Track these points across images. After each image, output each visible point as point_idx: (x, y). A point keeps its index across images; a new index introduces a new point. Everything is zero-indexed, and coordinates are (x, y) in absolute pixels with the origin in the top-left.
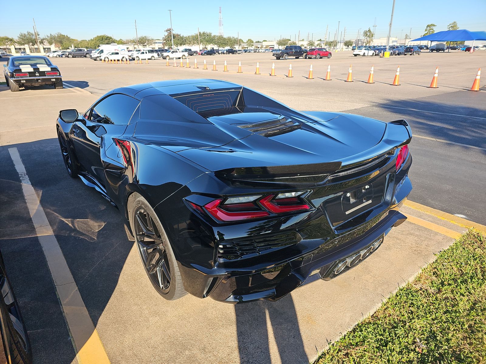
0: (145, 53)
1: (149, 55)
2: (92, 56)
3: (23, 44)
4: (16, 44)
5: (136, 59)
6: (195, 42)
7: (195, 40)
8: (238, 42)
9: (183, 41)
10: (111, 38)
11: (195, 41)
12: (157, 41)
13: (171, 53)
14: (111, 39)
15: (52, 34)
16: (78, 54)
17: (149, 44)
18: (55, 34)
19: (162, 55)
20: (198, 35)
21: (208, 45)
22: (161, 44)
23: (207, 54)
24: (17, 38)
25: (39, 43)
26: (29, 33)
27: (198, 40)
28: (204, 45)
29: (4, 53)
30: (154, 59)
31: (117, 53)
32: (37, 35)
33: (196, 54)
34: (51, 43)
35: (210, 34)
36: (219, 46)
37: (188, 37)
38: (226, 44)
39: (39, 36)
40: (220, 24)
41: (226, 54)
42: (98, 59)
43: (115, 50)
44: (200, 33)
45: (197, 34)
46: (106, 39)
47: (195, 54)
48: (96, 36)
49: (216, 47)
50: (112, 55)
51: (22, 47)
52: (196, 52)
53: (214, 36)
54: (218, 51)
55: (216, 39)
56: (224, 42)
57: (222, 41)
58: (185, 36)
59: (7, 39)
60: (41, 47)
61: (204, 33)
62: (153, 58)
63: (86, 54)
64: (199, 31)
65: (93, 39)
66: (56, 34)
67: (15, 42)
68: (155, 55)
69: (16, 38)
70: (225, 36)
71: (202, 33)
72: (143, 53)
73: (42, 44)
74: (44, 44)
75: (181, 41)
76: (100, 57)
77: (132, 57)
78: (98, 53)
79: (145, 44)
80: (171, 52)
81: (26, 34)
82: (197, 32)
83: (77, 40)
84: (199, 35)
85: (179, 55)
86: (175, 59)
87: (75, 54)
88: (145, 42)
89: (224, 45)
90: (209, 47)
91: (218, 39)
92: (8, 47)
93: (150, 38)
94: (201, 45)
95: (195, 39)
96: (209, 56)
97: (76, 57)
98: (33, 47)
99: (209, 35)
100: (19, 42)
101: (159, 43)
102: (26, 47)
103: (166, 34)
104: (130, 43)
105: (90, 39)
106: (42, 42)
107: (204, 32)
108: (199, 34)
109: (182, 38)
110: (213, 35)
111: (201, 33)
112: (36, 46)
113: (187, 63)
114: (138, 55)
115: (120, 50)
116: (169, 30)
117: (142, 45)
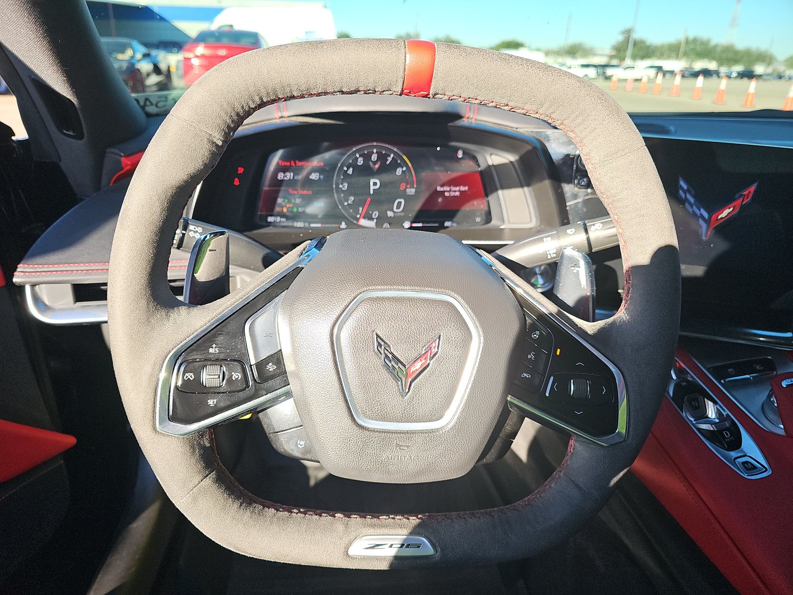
6: (673, 54)
8: (765, 58)
9: (648, 52)
11: (674, 52)
13: (623, 70)
19: (604, 73)
20: (681, 43)
21: (697, 61)
22: (607, 56)
27: (679, 51)
28: (689, 61)
33: (672, 76)
36: (722, 65)
38: (737, 62)
44: (686, 39)
45: (680, 41)
49: (713, 66)
52: (672, 72)
54: (717, 73)
55: (718, 50)
56: (734, 58)
64: (687, 35)
68: (592, 72)
71: (691, 39)
75: (644, 51)
82: (681, 38)
84: (683, 43)
89: (732, 62)
90: (699, 65)
91: (722, 51)
94: (682, 60)
99: (705, 43)
103: (621, 38)
107: (697, 38)
108: (683, 41)
111: (689, 39)
116: (628, 32)
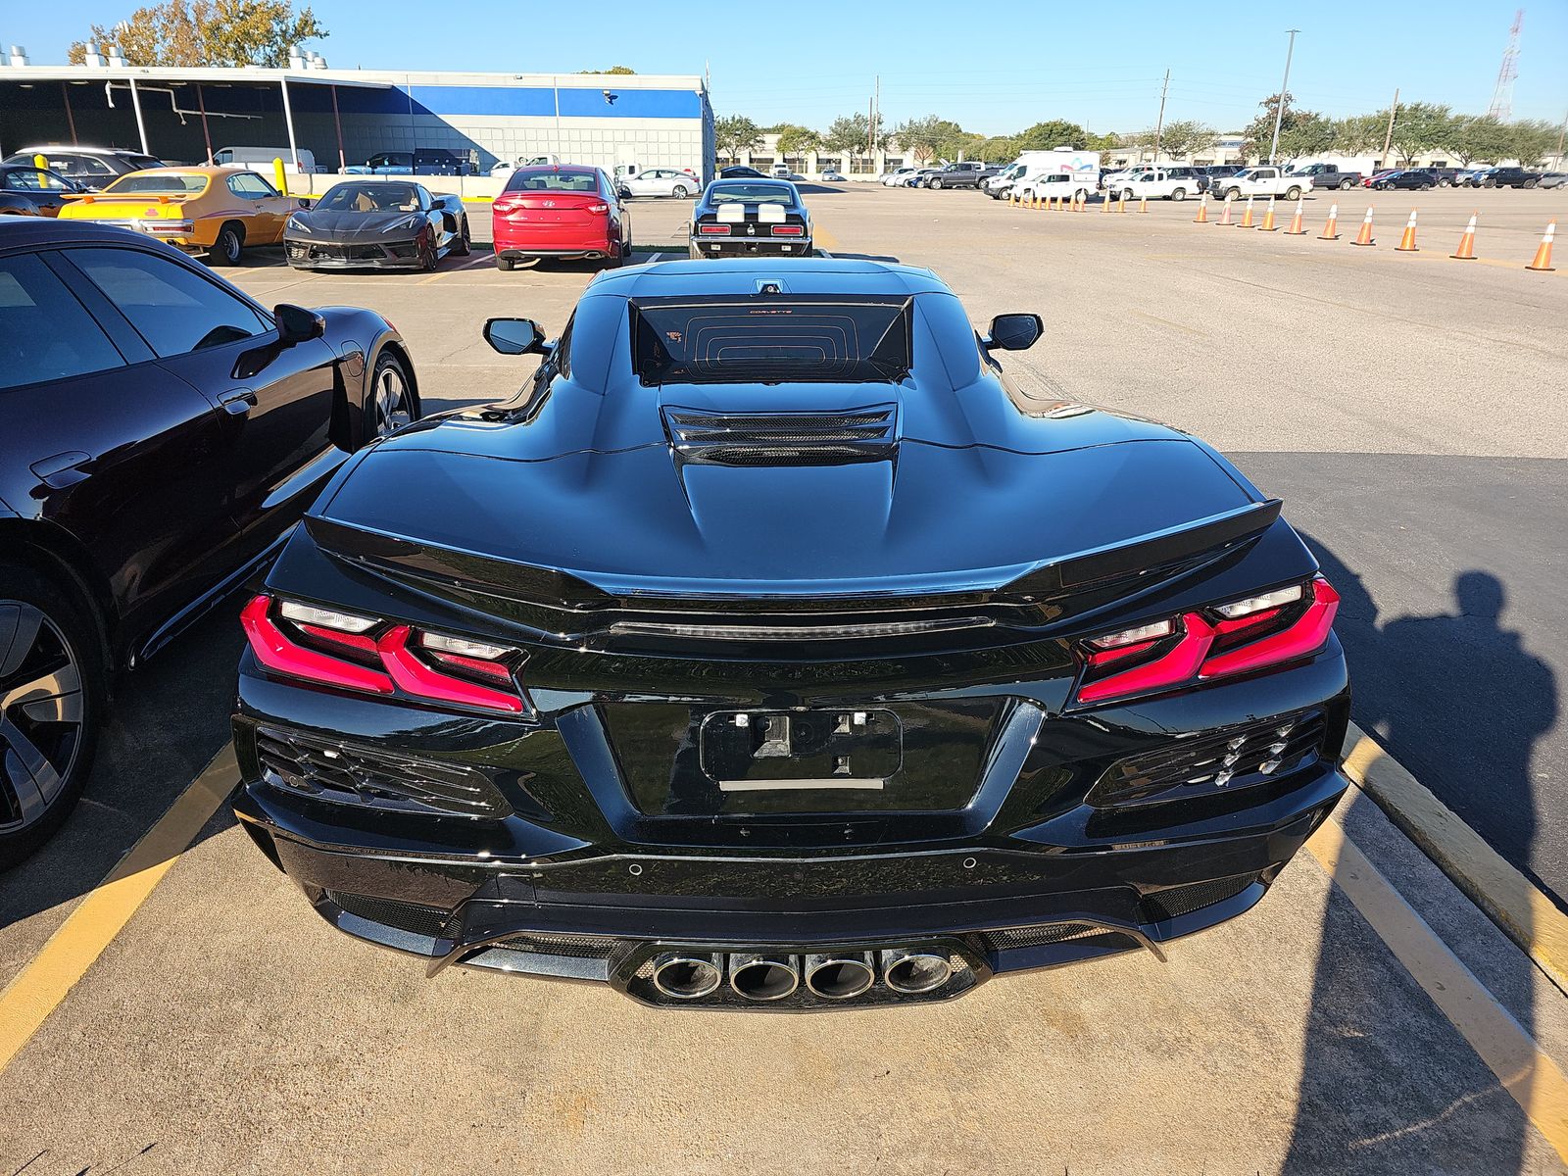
0: (1156, 177)
1: (1168, 186)
2: (990, 186)
3: (838, 149)
4: (823, 148)
5: (1122, 198)
6: (1373, 140)
7: (1371, 134)
9: (1322, 136)
10: (1077, 129)
11: (1373, 137)
12: (1224, 139)
13: (1250, 179)
14: (1075, 135)
15: (916, 120)
16: (959, 178)
17: (1196, 149)
18: (922, 120)
19: (1217, 186)
20: (1389, 118)
21: (1421, 152)
22: (1236, 149)
23: (1398, 186)
24: (828, 132)
25: (875, 146)
26: (857, 117)
27: (1386, 134)
28: (1405, 152)
29: (786, 172)
30: (1183, 199)
31: (1065, 178)
32: (876, 122)
33: (1352, 185)
34: (905, 147)
35: (1444, 111)
36: (1467, 160)
37: (1349, 122)
38: (1503, 150)
39: (880, 127)
40: (1506, 73)
41: (1487, 186)
42: (1004, 194)
43: (1063, 166)
44: (1399, 109)
45: (1386, 113)
46: (1061, 135)
47: (1347, 185)
48: (1035, 125)
49: (1453, 161)
50: (1047, 184)
51: (834, 156)
52: (1354, 179)
53: (1459, 120)
54: (1451, 177)
55: (1462, 129)
56: (1496, 143)
57: (1485, 138)
58: (1335, 119)
59: (804, 133)
60: (879, 156)
61: (1416, 109)
62: (1180, 196)
63: (980, 180)
64: (1399, 101)
65: (1022, 132)
66: (925, 119)
67: (821, 143)
68: (1191, 185)
69: (825, 133)
70: (1508, 119)
71: (1408, 108)
72: (1150, 178)
73: (883, 150)
74: (890, 147)
76: (1012, 187)
77: (1112, 189)
78: (1009, 178)
79: (1183, 148)
80: (1248, 176)
81: (852, 119)
82: (1388, 106)
83: (982, 138)
84: (1393, 117)
85: (1280, 184)
86: (1251, 199)
87: (953, 178)
88: (1184, 143)
89: (1492, 152)
91: (1471, 130)
92: (802, 155)
93: (1205, 126)
94: (1391, 151)
95: (1371, 132)
96: (1405, 193)
97: (951, 188)
98: (858, 156)
99: (1436, 116)
100: (828, 141)
101: (1232, 144)
102: (844, 156)
103: (1263, 112)
104: (1136, 146)
105: (1016, 134)
106: (883, 144)
107: (1419, 105)
108: (1392, 113)
109: (1322, 127)
110: (1452, 115)
111: (1403, 109)
112: (866, 155)
113: (1294, 214)
114: (1130, 185)
115: (1077, 166)
116: (1276, 101)
117: (1171, 151)
